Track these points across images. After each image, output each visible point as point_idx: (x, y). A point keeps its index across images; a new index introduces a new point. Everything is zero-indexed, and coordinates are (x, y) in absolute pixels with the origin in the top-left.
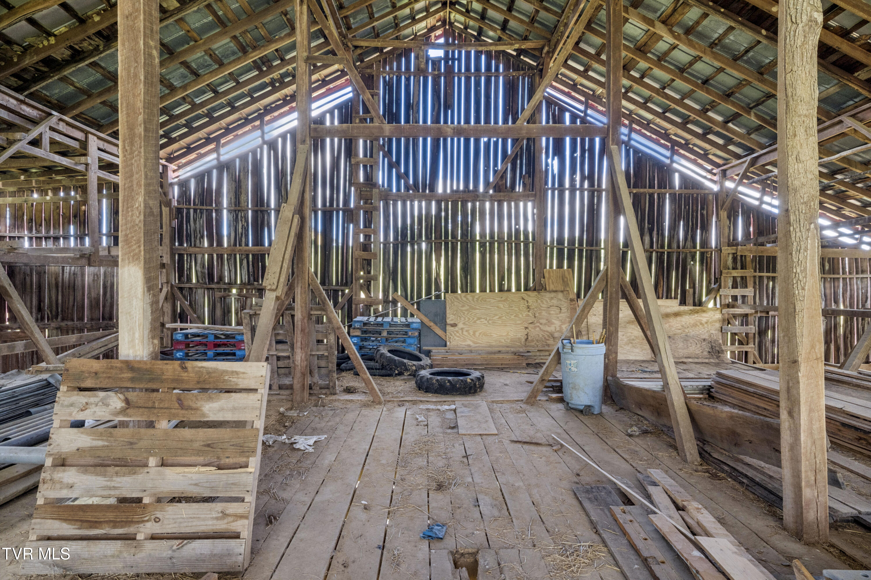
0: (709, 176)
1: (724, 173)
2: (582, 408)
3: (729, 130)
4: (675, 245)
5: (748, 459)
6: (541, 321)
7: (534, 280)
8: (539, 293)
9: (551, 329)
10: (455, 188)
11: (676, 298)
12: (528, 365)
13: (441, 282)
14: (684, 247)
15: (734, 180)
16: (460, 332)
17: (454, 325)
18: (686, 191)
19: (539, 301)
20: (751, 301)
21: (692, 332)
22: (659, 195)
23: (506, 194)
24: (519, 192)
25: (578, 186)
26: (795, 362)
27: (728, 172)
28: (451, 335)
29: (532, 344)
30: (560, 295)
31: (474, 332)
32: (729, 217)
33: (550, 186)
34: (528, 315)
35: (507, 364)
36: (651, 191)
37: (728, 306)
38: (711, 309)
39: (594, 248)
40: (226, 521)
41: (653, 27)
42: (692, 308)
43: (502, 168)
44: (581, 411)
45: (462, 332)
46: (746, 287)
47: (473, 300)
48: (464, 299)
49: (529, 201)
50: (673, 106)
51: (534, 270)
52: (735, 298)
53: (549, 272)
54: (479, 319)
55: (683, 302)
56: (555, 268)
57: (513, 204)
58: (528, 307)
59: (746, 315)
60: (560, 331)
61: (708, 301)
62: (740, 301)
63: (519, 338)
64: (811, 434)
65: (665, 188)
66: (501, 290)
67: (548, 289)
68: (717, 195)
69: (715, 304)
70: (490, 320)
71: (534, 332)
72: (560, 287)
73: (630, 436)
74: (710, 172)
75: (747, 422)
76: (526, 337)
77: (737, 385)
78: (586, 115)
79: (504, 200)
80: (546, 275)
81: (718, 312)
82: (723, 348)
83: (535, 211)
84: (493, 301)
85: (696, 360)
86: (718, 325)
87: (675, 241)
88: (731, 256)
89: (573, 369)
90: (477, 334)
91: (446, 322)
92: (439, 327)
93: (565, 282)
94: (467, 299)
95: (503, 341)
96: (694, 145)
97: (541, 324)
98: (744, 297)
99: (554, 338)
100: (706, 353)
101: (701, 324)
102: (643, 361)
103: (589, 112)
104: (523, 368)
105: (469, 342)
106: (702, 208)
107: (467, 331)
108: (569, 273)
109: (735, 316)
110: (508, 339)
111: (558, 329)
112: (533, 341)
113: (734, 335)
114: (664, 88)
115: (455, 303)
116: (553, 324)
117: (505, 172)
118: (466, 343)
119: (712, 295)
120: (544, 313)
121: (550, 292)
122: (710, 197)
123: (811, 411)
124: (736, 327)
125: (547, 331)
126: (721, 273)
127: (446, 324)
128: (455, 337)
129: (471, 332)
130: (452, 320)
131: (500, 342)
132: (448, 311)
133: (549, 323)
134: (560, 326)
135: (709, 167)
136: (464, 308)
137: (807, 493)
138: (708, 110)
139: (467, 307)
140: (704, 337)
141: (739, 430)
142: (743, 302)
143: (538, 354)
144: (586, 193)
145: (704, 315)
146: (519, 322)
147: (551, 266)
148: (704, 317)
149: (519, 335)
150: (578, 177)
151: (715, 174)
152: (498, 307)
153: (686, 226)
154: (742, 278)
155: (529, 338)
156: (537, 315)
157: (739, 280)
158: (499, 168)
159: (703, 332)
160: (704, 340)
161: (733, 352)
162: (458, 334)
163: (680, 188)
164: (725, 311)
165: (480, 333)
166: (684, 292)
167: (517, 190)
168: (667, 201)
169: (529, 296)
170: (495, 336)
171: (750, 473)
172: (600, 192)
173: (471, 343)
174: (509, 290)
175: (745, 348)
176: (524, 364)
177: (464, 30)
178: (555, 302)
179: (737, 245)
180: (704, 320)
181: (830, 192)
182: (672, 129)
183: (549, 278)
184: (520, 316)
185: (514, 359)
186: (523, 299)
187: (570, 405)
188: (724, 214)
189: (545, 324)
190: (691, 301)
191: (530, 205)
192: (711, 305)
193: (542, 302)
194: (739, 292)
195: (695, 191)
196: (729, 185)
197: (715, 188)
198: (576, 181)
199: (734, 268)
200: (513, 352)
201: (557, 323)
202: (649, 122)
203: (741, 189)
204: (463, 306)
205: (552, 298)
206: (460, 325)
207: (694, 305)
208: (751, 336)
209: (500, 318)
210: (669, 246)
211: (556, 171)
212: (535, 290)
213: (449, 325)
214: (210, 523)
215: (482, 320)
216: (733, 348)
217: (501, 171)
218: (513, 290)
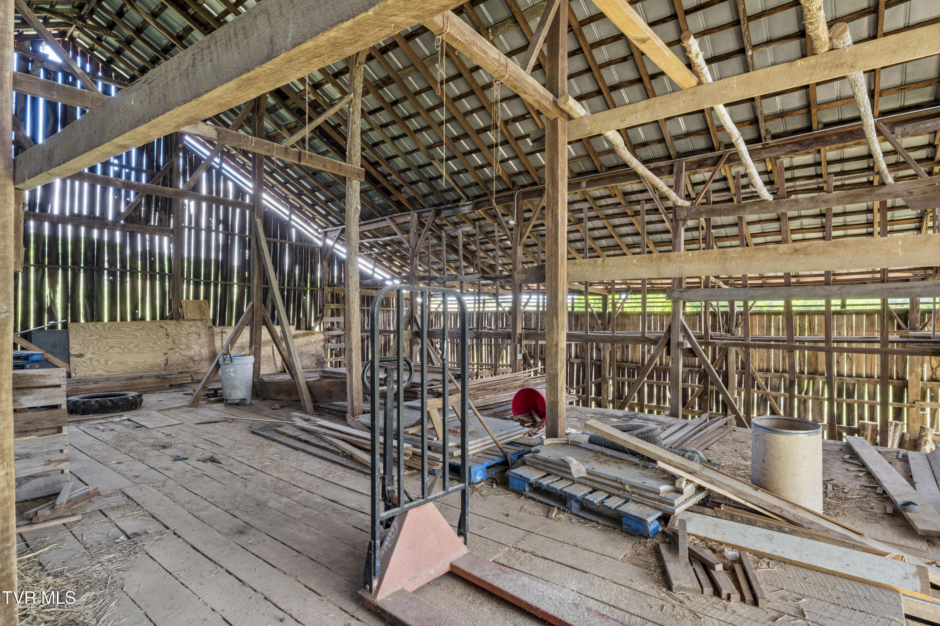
0: (316, 234)
1: (326, 233)
2: (238, 401)
3: (328, 207)
4: (292, 284)
5: (336, 403)
6: (181, 347)
7: (170, 309)
8: (178, 321)
9: (192, 353)
10: (76, 211)
11: (293, 324)
12: (171, 386)
13: (57, 311)
14: (299, 286)
15: (332, 239)
16: (88, 362)
17: (81, 356)
18: (300, 244)
19: (178, 329)
20: (342, 326)
21: (305, 349)
22: (280, 243)
23: (139, 226)
24: (154, 225)
25: (214, 228)
26: (351, 349)
27: (328, 234)
28: (77, 366)
29: (172, 368)
30: (199, 323)
31: (106, 362)
32: (329, 266)
33: (187, 225)
34: (168, 342)
35: (149, 388)
36: (275, 240)
37: (329, 329)
38: (318, 333)
39: (228, 283)
40: (52, 465)
41: (281, 130)
42: (304, 331)
43: (136, 201)
44: (238, 404)
45: (91, 362)
46: (339, 316)
47: (104, 329)
48: (93, 328)
49: (165, 235)
50: (291, 181)
51: (170, 301)
52: (332, 324)
53: (186, 303)
54: (111, 347)
55: (298, 328)
56: (191, 298)
57: (147, 236)
58: (167, 334)
59: (339, 336)
60: (200, 354)
61: (315, 326)
62: (335, 326)
63: (158, 364)
64: (357, 379)
65: (285, 239)
66: (134, 318)
67: (185, 318)
68: (321, 249)
69: (320, 329)
70: (124, 348)
71: (174, 357)
72: (198, 316)
73: (274, 409)
74: (316, 230)
75: (335, 384)
76: (165, 362)
77: (332, 376)
78: (221, 168)
79: (138, 232)
80: (184, 305)
81: (322, 334)
82: (326, 360)
83: (171, 246)
84: (128, 329)
85: (308, 370)
86: (322, 344)
87: (293, 280)
88: (330, 294)
89: (232, 375)
90: (110, 363)
91: (69, 352)
92: (60, 359)
93: (203, 311)
94: (96, 328)
95: (141, 367)
96: (306, 210)
97: (181, 349)
98: (338, 323)
99: (194, 361)
100: (314, 365)
101: (311, 343)
102: (270, 374)
103: (224, 165)
104: (167, 389)
105: (100, 372)
106: (311, 258)
107: (97, 361)
108: (205, 304)
109: (333, 337)
110: (146, 365)
111: (197, 353)
112: (172, 365)
113: (332, 350)
114: (286, 168)
115: (82, 333)
116: (192, 348)
117: (140, 204)
118: (97, 373)
119: (318, 322)
120: (183, 339)
121: (189, 320)
122: (317, 250)
123: (357, 369)
124: (333, 344)
125: (187, 356)
126: (324, 306)
127: (69, 355)
128: (82, 368)
129: (103, 362)
130: (77, 350)
131: (137, 368)
132: (72, 341)
133: (189, 347)
134: (199, 350)
135: (316, 227)
136: (93, 338)
137: (356, 403)
138: (315, 191)
139: (96, 337)
140: (312, 353)
141: (332, 389)
142: (338, 327)
143: (179, 376)
144: (221, 235)
145: (313, 336)
146: (158, 349)
147: (188, 297)
148: (313, 338)
149: (158, 361)
150: (214, 221)
151: (320, 234)
152: (133, 335)
153: (301, 269)
154: (337, 309)
155: (169, 363)
156: (176, 341)
157: (335, 311)
158: (132, 200)
159: (312, 349)
160: (313, 355)
161: (331, 363)
162: (85, 365)
163: (296, 240)
164: (326, 333)
165: (113, 362)
166: (299, 319)
167: (152, 224)
168: (287, 249)
169: (168, 324)
170: (131, 363)
171: (336, 408)
172: (233, 235)
173: (103, 373)
174: (143, 319)
175: (339, 359)
176: (168, 386)
177: (90, 51)
178: (194, 329)
179: (334, 286)
180: (313, 340)
181: (385, 256)
182: (291, 196)
183: (187, 307)
184: (159, 343)
185: (156, 382)
186: (161, 327)
187: (228, 402)
188: (325, 263)
189: (185, 349)
190: (304, 327)
191: (166, 240)
192: (317, 329)
193: (181, 329)
194: (335, 319)
195: (306, 244)
196: (329, 242)
197: (320, 244)
198: (212, 223)
199: (332, 303)
200: (156, 376)
201: (196, 348)
202: (274, 186)
203: (337, 246)
204: (91, 336)
205: (191, 326)
206: (88, 355)
207: (306, 329)
208: (342, 350)
209: (136, 346)
210: (288, 285)
211: (193, 212)
212: (172, 318)
213: (73, 355)
214: (40, 468)
215: (115, 349)
216: (332, 360)
217: (134, 203)
218: (148, 318)
